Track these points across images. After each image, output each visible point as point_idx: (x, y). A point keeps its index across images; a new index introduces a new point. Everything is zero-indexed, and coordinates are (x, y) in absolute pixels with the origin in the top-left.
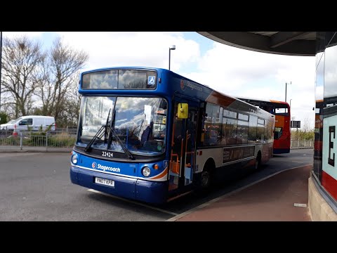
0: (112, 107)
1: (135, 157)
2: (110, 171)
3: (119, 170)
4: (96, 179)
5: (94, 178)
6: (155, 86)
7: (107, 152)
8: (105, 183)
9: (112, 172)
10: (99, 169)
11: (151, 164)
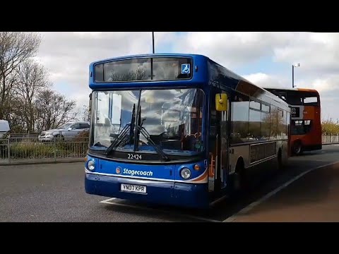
0: (136, 102)
1: (170, 158)
2: (140, 176)
3: (151, 173)
4: (122, 186)
5: (119, 184)
6: (190, 75)
7: (134, 154)
8: (134, 189)
9: (143, 176)
10: (126, 174)
11: (191, 165)
